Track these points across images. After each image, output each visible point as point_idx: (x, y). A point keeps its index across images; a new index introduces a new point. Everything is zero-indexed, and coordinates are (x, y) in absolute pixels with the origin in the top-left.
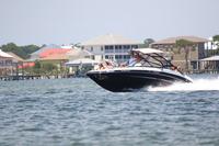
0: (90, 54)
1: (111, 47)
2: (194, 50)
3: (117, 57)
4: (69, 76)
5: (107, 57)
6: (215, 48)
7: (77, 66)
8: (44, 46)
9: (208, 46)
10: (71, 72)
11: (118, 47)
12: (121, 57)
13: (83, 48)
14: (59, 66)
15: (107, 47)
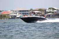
0: (15, 13)
1: (21, 11)
2: (43, 12)
3: (23, 14)
4: (10, 19)
5: (20, 14)
6: (49, 11)
7: (12, 16)
8: (3, 10)
9: (47, 11)
10: (10, 18)
11: (23, 11)
12: (24, 13)
13: (13, 11)
14: (7, 16)
15: (20, 11)
